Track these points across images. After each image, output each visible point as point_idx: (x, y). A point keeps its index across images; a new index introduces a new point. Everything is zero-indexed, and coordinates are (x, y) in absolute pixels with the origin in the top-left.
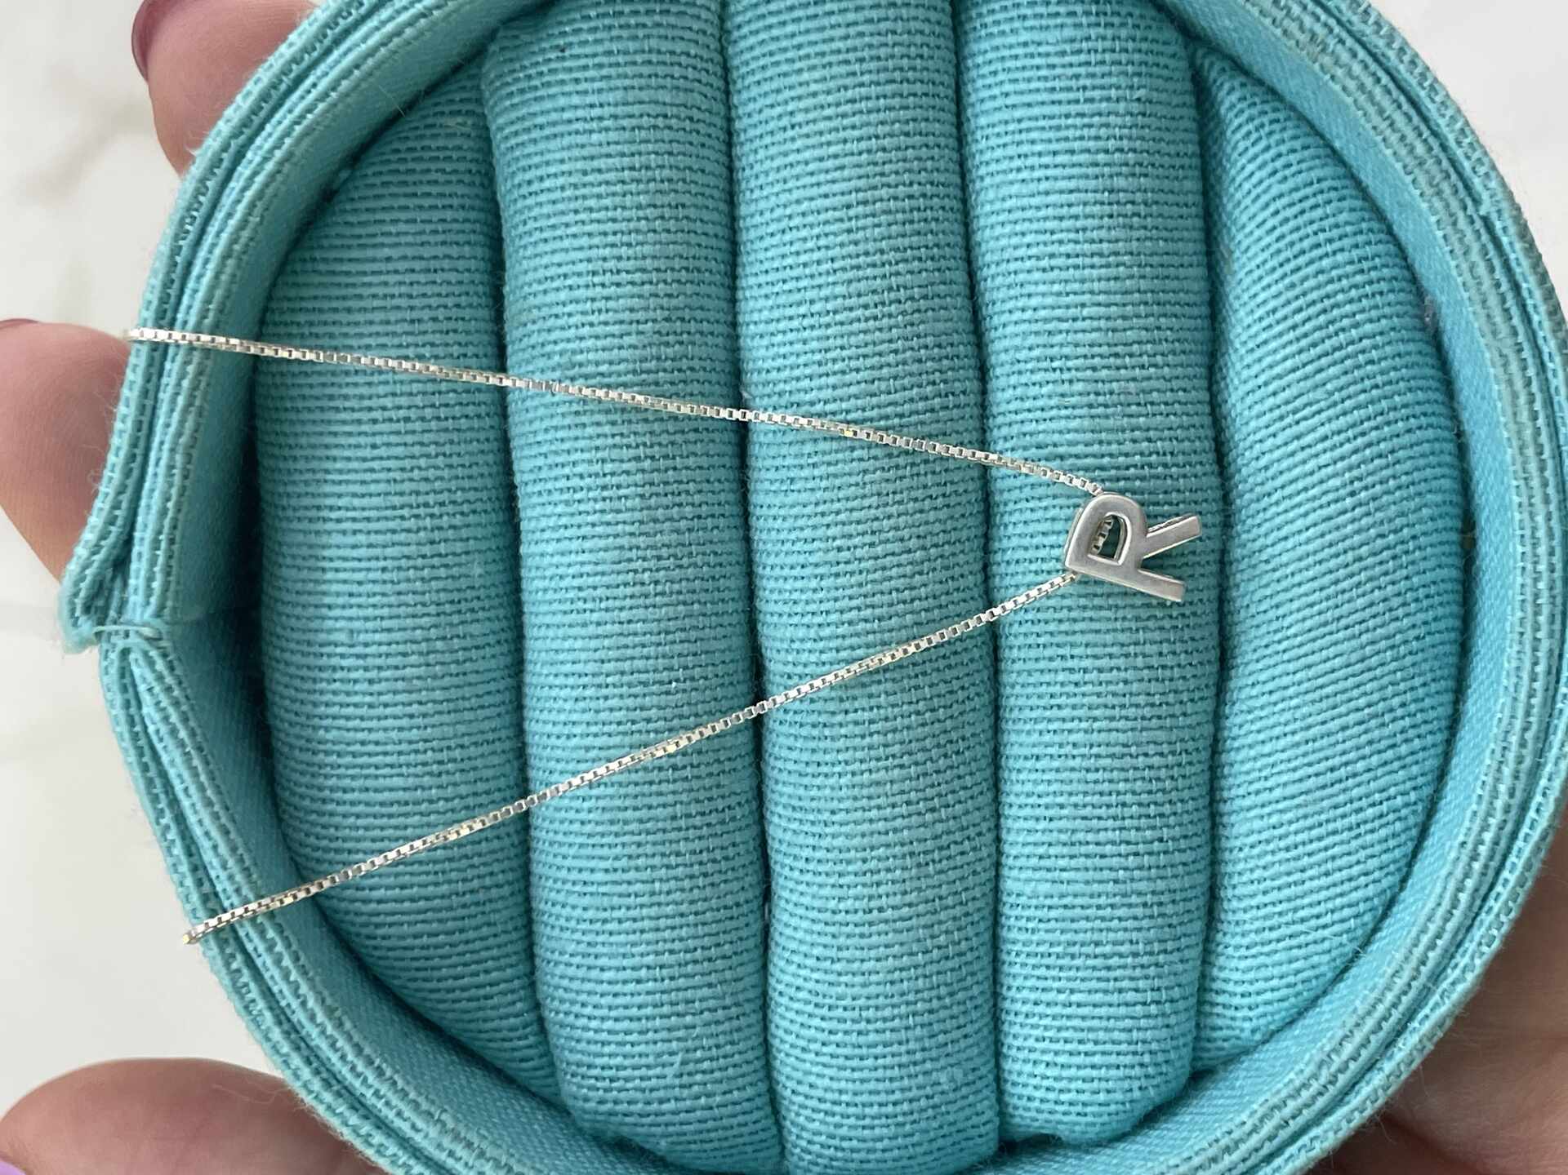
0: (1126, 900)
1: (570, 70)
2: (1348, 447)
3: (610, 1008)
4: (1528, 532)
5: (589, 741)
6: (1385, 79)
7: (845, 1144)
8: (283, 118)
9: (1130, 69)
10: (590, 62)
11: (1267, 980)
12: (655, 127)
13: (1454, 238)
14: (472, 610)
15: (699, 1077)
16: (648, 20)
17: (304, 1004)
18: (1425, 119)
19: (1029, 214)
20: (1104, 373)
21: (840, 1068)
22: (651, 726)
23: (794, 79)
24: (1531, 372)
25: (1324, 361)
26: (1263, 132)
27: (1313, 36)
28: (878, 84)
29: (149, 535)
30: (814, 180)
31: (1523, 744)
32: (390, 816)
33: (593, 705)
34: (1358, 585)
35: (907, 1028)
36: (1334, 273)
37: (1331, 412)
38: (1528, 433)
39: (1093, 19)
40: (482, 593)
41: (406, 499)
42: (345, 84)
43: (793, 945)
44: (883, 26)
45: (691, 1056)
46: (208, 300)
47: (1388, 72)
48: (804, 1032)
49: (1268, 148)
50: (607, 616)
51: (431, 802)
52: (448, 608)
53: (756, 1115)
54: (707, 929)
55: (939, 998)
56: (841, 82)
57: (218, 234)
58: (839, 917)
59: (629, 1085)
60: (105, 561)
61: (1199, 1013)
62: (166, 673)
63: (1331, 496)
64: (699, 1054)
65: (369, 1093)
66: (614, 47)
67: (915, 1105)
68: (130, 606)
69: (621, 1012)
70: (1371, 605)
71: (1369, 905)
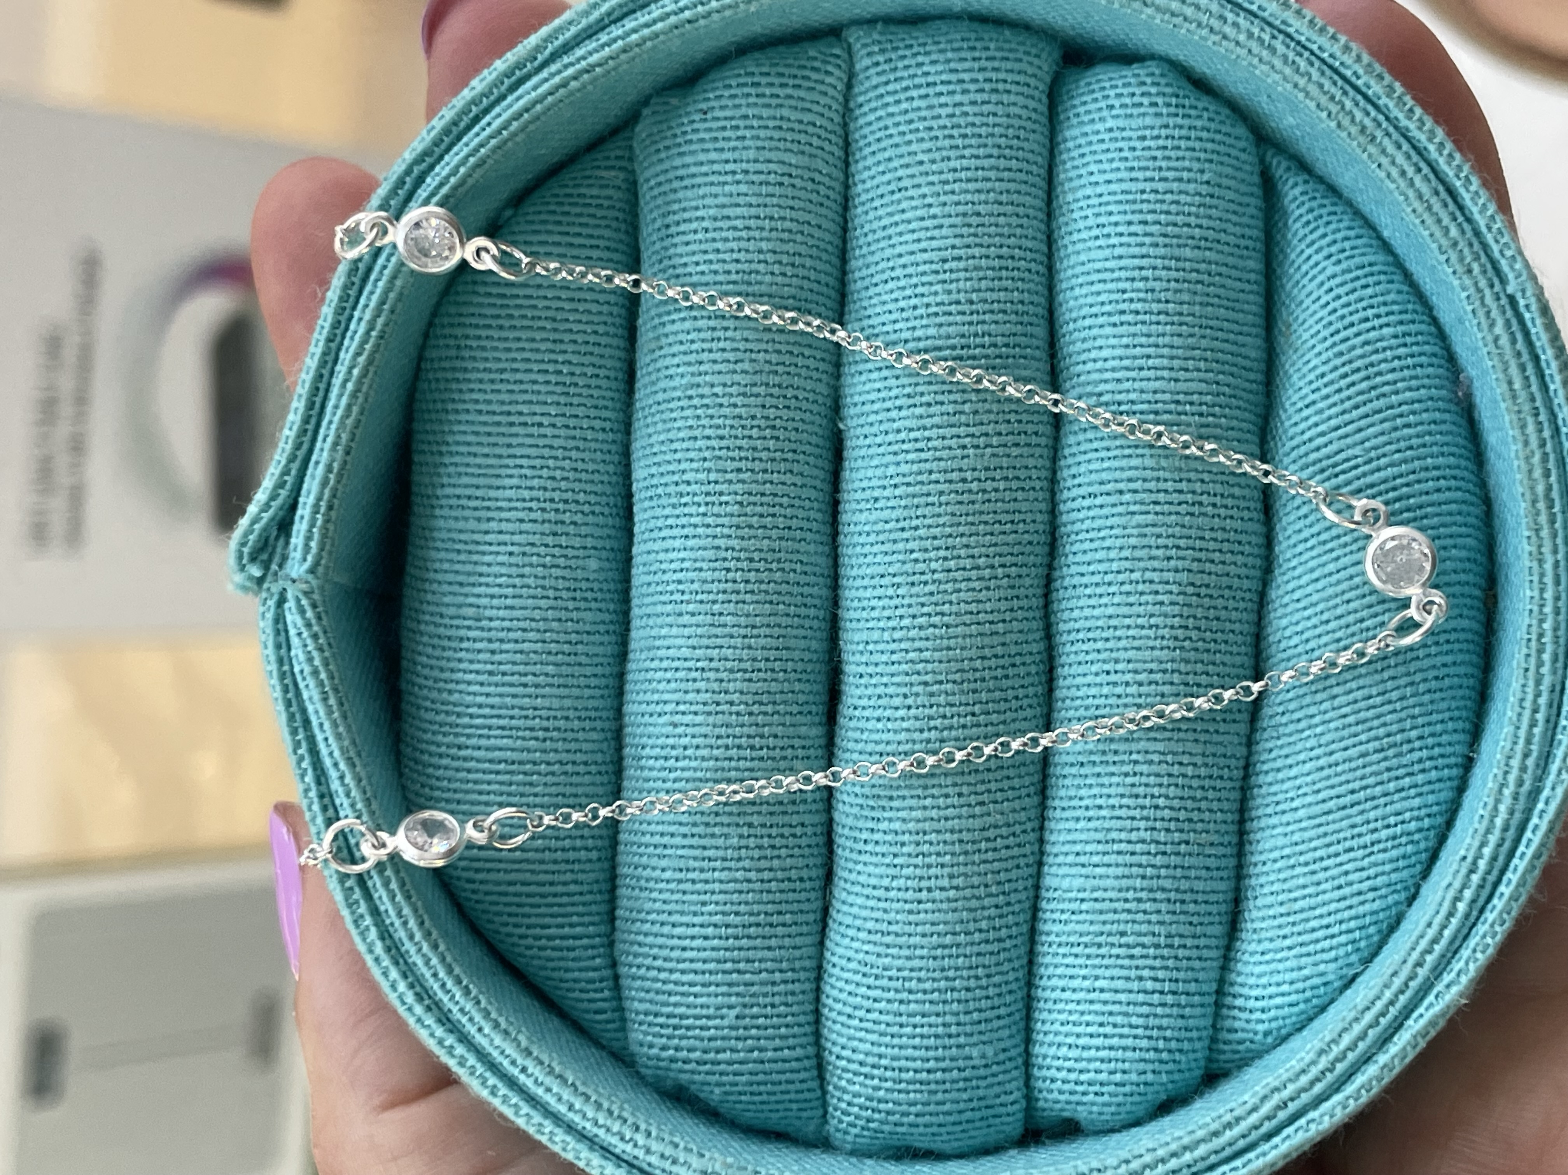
0: (1151, 896)
1: (710, 130)
3: (678, 961)
4: (1536, 578)
5: (678, 718)
6: (1426, 170)
7: (882, 1106)
8: (460, 151)
9: (1202, 155)
10: (727, 124)
11: (1278, 984)
12: (781, 184)
13: (1481, 313)
14: (585, 599)
15: (754, 1032)
16: (781, 92)
17: (405, 923)
18: (1461, 208)
19: (1105, 276)
21: (881, 1034)
22: (734, 709)
23: (904, 149)
24: (1547, 434)
25: (1364, 422)
26: (1321, 222)
27: (1363, 130)
28: (977, 157)
29: (311, 500)
30: (915, 236)
31: (1523, 769)
32: (498, 773)
33: (683, 686)
35: (945, 1002)
36: (1379, 345)
37: (1366, 468)
38: (1540, 489)
39: (1172, 110)
40: (596, 585)
41: (535, 493)
42: (515, 124)
43: (848, 920)
44: (986, 108)
45: (747, 1011)
46: (382, 302)
47: (1429, 164)
48: (851, 1000)
49: (1324, 236)
50: (702, 608)
51: (535, 763)
52: (565, 594)
53: (803, 1075)
54: (771, 897)
55: (977, 978)
56: (945, 153)
58: (892, 894)
59: (690, 1034)
60: (272, 519)
61: (1216, 1013)
62: (314, 622)
64: (755, 1010)
65: (455, 1009)
66: (750, 112)
67: (947, 1076)
68: (290, 562)
69: (686, 965)
71: (1374, 918)
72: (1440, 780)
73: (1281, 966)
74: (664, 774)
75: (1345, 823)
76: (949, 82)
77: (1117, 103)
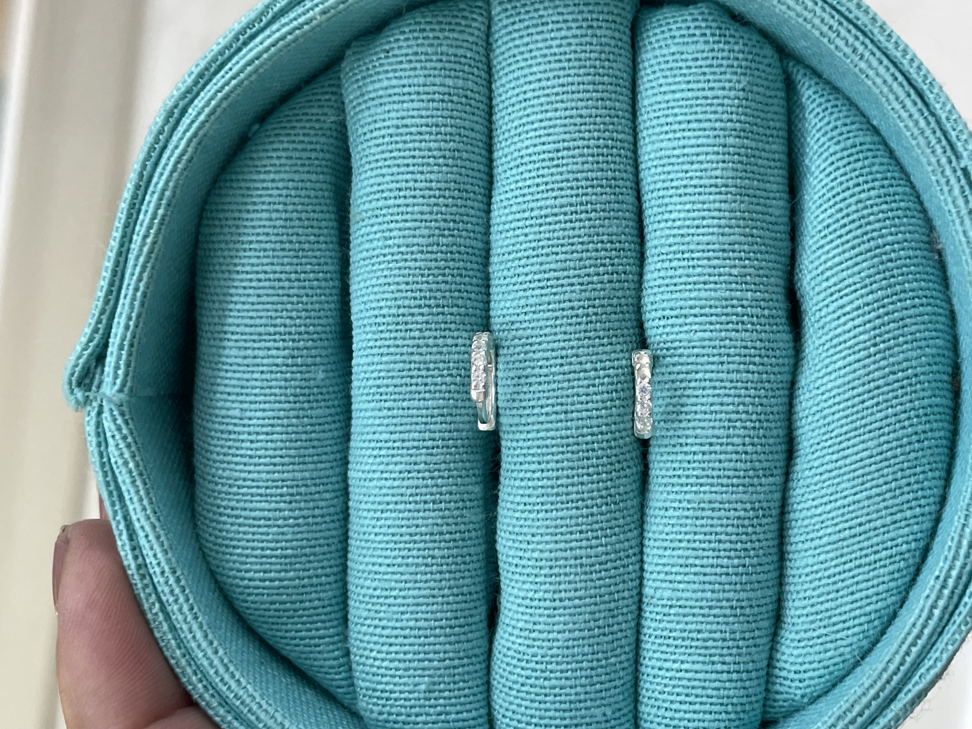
0: (719, 604)
1: (392, 64)
2: (873, 314)
3: (387, 653)
5: (382, 483)
6: (901, 78)
8: (211, 88)
9: (739, 70)
10: (403, 59)
11: (810, 663)
12: (443, 101)
14: (317, 401)
15: (441, 701)
16: (440, 35)
17: (194, 637)
18: (926, 104)
19: (673, 160)
20: (715, 262)
21: (532, 701)
22: (420, 475)
23: (527, 71)
25: (859, 259)
26: (827, 113)
27: (855, 50)
28: (579, 75)
29: (118, 341)
30: (537, 133)
32: (259, 526)
33: (385, 460)
34: (878, 404)
35: (576, 678)
36: (868, 203)
37: (863, 291)
39: (717, 38)
40: (324, 390)
41: (278, 329)
42: (249, 68)
44: (584, 40)
45: (437, 687)
46: (161, 198)
47: (903, 73)
48: (511, 677)
49: (829, 123)
50: (395, 405)
51: (285, 519)
52: (301, 398)
54: (449, 607)
55: (598, 660)
56: (556, 73)
57: (169, 159)
58: (535, 603)
59: (397, 703)
60: (91, 355)
61: (767, 682)
62: (123, 426)
63: (861, 346)
64: (442, 686)
65: (231, 696)
66: (419, 50)
68: (104, 385)
69: (393, 656)
70: (887, 417)
71: (878, 614)
72: (923, 515)
73: (812, 650)
74: (374, 522)
75: (855, 547)
76: (558, 22)
77: (677, 34)
